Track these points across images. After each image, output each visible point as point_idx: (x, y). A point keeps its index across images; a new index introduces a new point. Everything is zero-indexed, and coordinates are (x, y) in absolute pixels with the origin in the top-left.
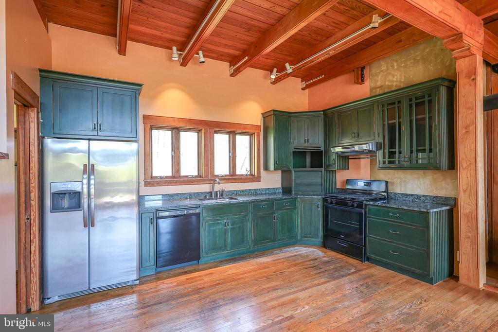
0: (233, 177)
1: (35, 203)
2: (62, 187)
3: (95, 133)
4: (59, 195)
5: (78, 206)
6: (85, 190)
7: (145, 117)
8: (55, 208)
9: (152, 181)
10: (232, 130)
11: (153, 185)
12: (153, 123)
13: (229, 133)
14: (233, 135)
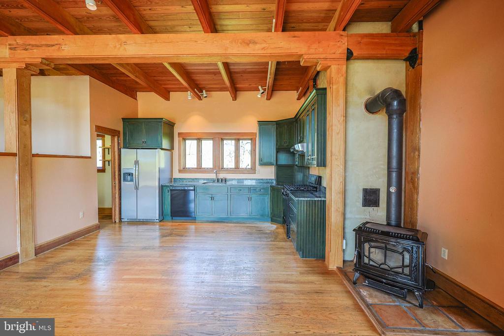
0: (237, 169)
1: (117, 177)
2: (127, 171)
3: (143, 145)
4: (126, 174)
5: (132, 180)
6: (134, 173)
8: (124, 180)
9: (184, 170)
10: (238, 138)
11: (183, 172)
12: (184, 137)
13: (235, 139)
14: (238, 140)
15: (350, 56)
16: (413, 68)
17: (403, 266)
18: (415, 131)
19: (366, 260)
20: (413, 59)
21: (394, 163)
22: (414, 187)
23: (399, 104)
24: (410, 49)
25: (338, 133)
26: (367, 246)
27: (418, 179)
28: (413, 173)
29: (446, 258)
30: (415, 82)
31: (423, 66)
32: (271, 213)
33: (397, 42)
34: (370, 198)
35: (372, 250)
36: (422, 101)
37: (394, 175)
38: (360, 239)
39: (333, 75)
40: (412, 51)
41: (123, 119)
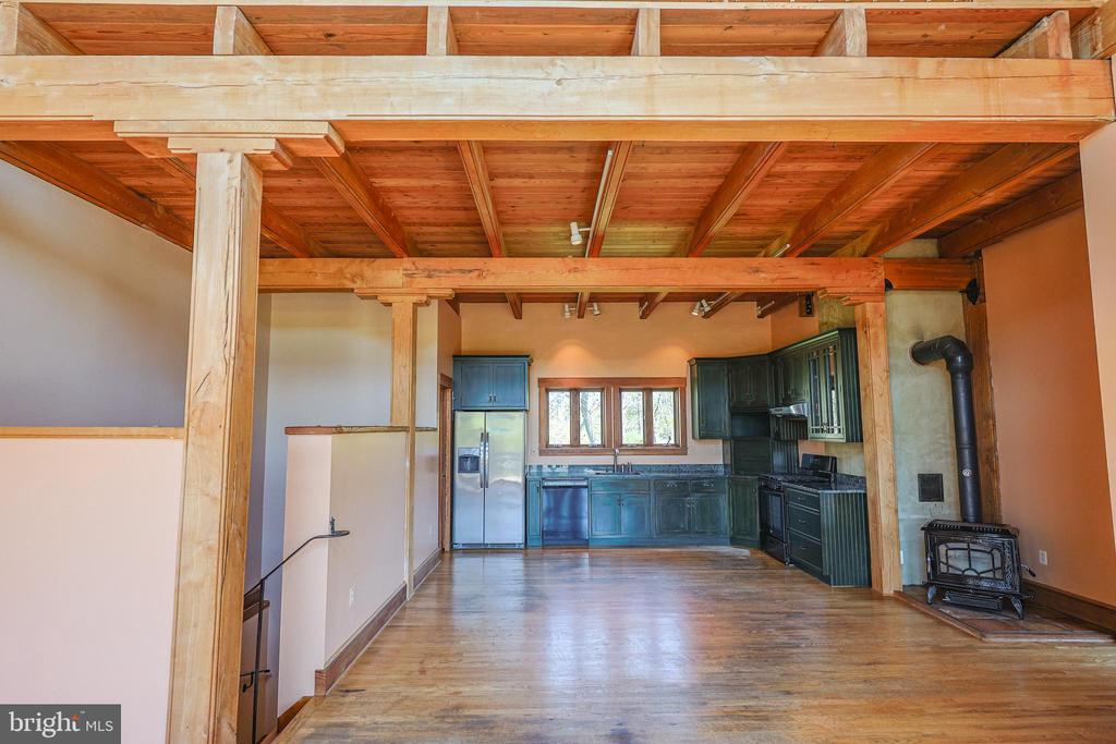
0: (648, 446)
1: (448, 464)
2: (467, 453)
3: (491, 404)
4: (464, 458)
5: (476, 469)
6: (482, 456)
7: (541, 381)
8: (462, 470)
9: (547, 449)
10: (647, 386)
11: (547, 455)
12: (547, 385)
13: (643, 390)
14: (648, 392)
15: (888, 286)
16: (974, 303)
17: (994, 570)
18: (987, 392)
19: (943, 569)
20: (974, 292)
21: (965, 437)
22: (992, 470)
23: (964, 359)
24: (968, 279)
25: (881, 395)
26: (942, 548)
27: (997, 458)
28: (988, 450)
29: (1046, 563)
30: (977, 322)
31: (988, 304)
32: (733, 529)
33: (949, 271)
34: (930, 487)
35: (951, 553)
36: (990, 349)
37: (967, 453)
38: (932, 540)
39: (869, 315)
40: (970, 283)
41: (454, 356)
